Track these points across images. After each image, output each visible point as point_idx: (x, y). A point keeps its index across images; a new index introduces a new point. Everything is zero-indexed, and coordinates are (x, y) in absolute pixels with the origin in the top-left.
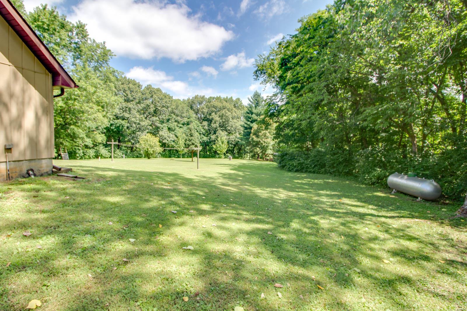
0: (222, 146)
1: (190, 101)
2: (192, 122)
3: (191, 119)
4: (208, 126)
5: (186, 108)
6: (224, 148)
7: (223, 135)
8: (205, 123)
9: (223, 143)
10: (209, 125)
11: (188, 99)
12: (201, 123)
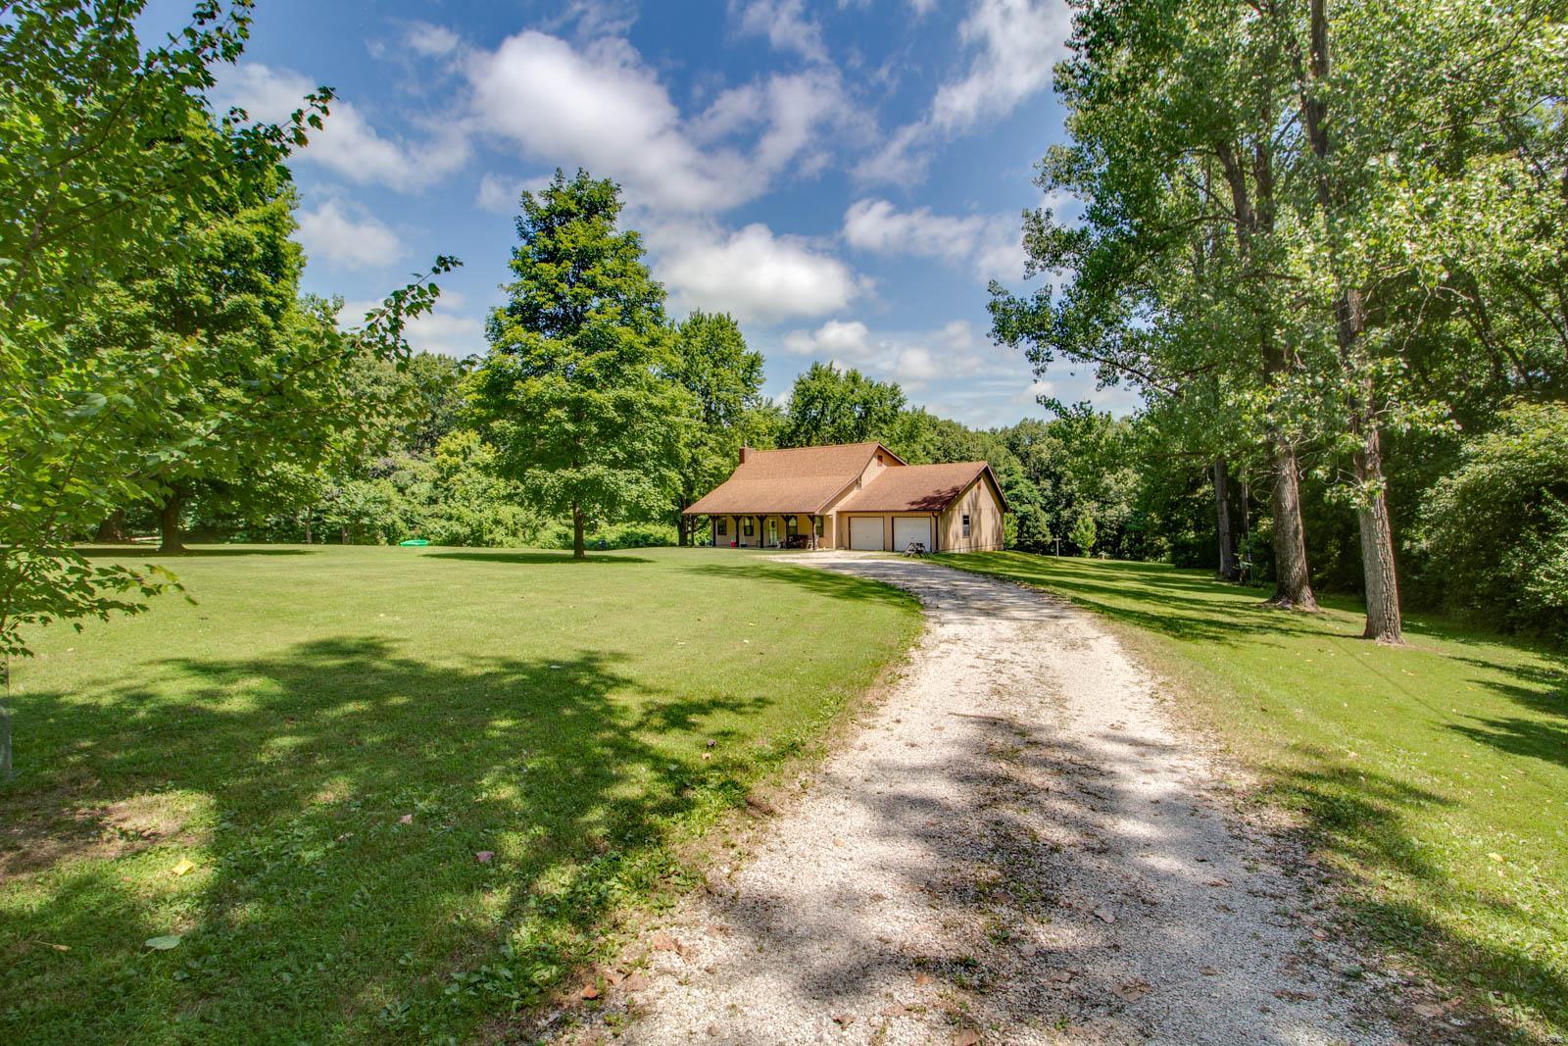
0: (1086, 533)
1: (1009, 434)
2: (1017, 483)
3: (1016, 477)
4: (1053, 491)
5: (1003, 450)
6: (1090, 538)
7: (1089, 511)
8: (1047, 484)
9: (1087, 528)
10: (1056, 486)
11: (1005, 430)
12: (1037, 483)
